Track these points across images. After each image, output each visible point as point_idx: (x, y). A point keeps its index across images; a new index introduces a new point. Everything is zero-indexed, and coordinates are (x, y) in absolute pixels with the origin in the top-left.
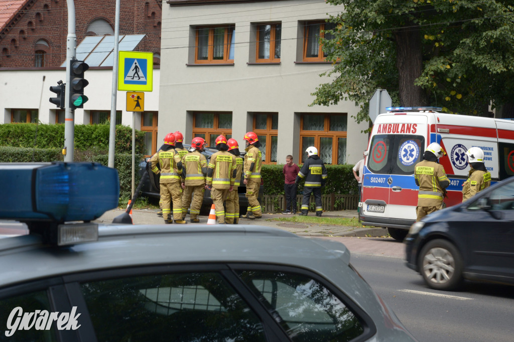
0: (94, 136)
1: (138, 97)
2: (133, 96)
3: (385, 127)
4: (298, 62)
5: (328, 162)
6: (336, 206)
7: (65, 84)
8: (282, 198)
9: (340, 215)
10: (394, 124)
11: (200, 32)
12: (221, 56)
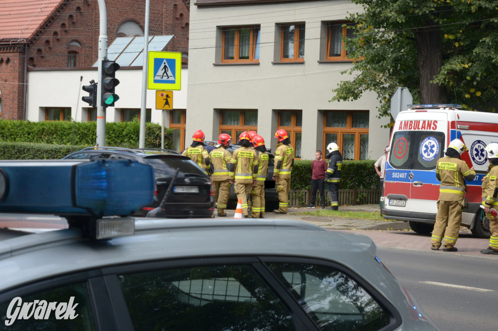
0: (124, 133)
1: (167, 96)
2: (162, 95)
3: (406, 124)
4: (322, 61)
5: (350, 158)
6: (358, 200)
7: (97, 83)
8: (306, 193)
9: (362, 209)
10: (415, 121)
11: (226, 33)
12: (246, 56)
